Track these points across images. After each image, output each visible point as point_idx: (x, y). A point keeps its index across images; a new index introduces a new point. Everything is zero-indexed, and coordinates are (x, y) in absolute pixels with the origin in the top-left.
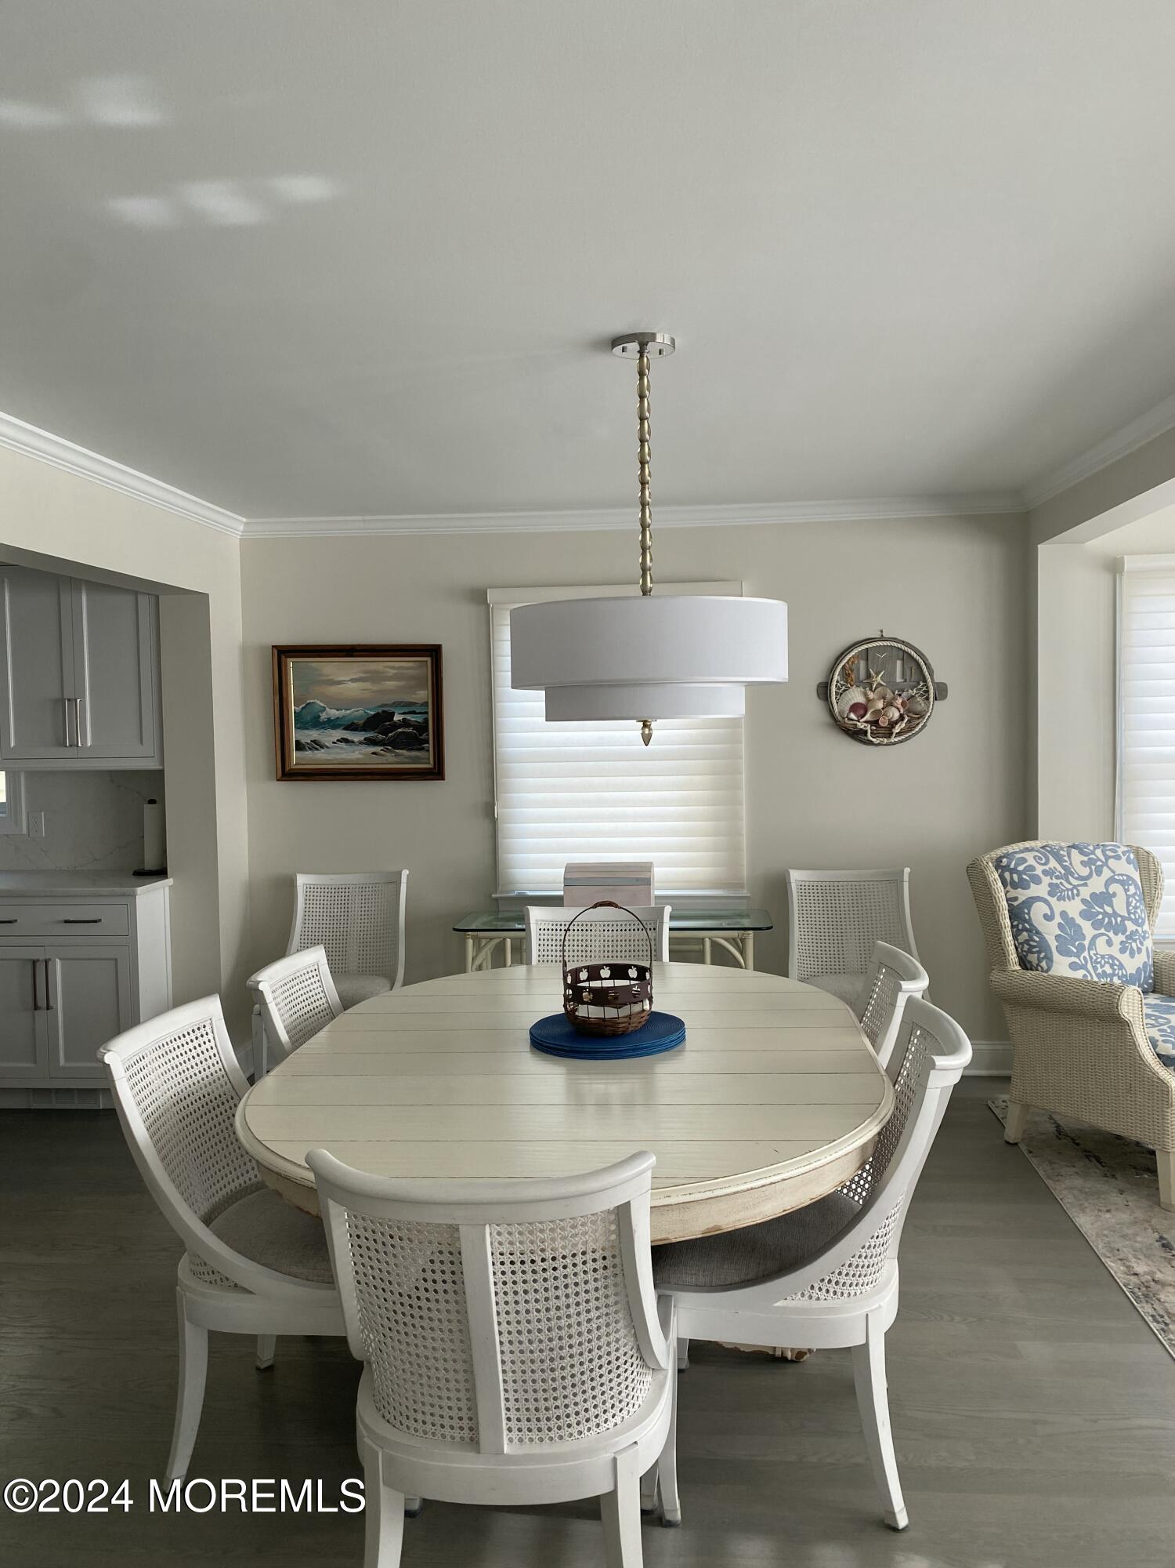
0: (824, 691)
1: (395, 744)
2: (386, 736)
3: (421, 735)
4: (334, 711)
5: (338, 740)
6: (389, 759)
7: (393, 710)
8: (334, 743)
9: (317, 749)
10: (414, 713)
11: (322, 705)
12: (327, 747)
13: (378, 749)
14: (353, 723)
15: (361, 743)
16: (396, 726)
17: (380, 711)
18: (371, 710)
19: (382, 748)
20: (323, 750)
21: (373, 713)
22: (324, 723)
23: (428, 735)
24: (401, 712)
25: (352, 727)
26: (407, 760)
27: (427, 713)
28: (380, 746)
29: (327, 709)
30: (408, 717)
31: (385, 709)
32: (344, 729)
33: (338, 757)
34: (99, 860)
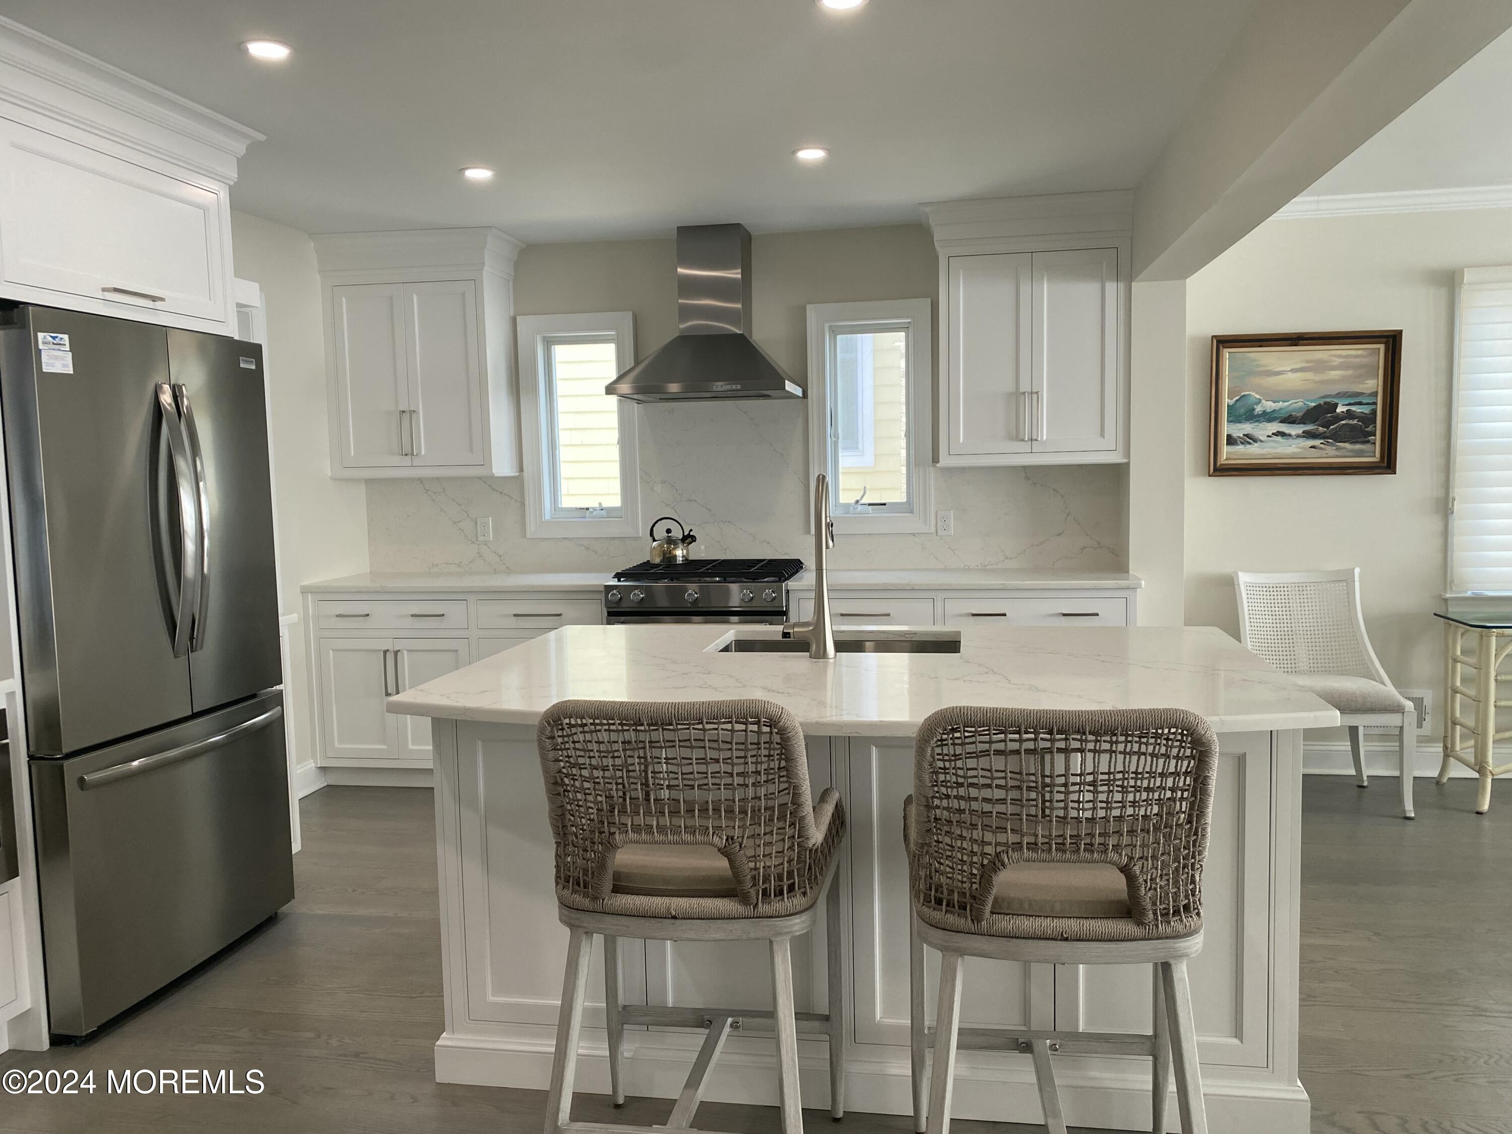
1: (1337, 437)
2: (1328, 428)
3: (1366, 428)
4: (1270, 403)
5: (1273, 434)
6: (1330, 454)
7: (1336, 401)
8: (1268, 436)
9: (1250, 443)
10: (1360, 403)
11: (1258, 396)
12: (1261, 441)
13: (1317, 442)
14: (1291, 415)
15: (1298, 436)
16: (1338, 418)
17: (1322, 403)
18: (1312, 401)
19: (1322, 441)
20: (1256, 445)
21: (1313, 404)
22: (1258, 416)
23: (1375, 427)
24: (1347, 403)
25: (1290, 420)
26: (1350, 454)
27: (1375, 404)
28: (1321, 439)
29: (1263, 401)
30: (1353, 408)
31: (1328, 400)
32: (1281, 422)
33: (1273, 451)
34: (1011, 558)
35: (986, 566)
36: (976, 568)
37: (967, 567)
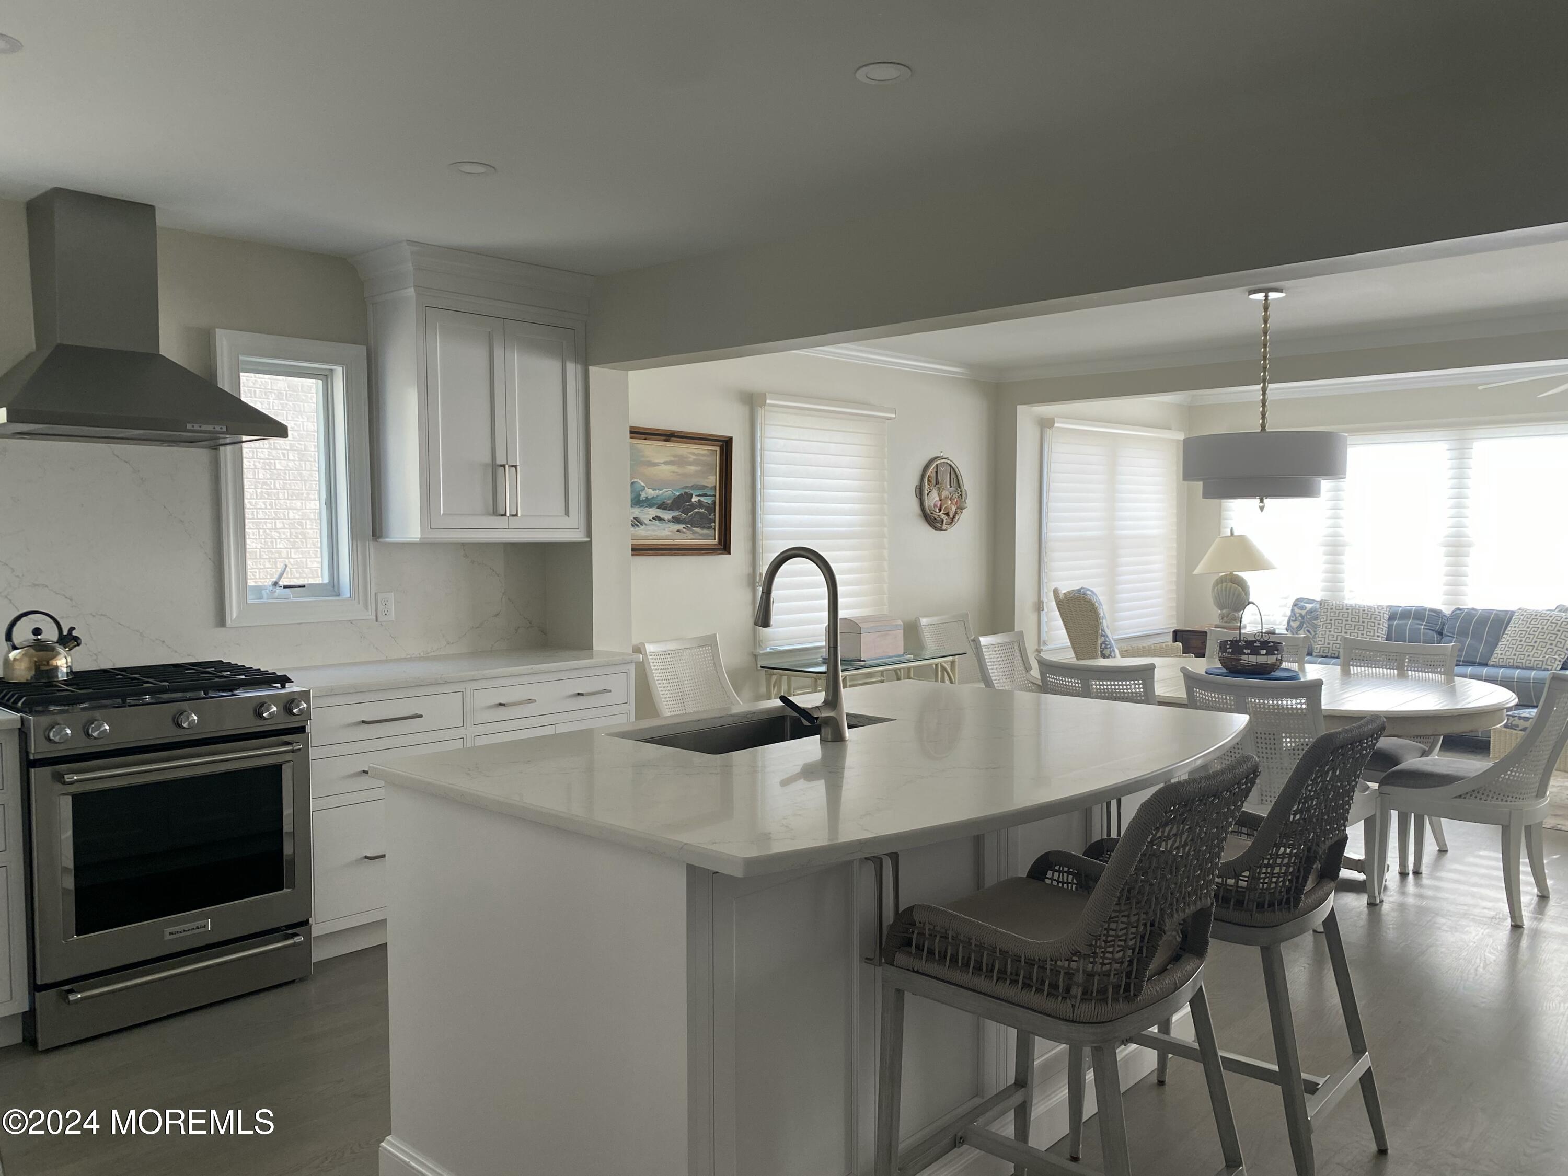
0: (920, 493)
1: (693, 523)
2: (687, 515)
3: (710, 515)
4: (650, 491)
5: (653, 518)
6: (689, 538)
7: (692, 492)
8: (650, 520)
9: (637, 526)
10: (705, 495)
11: (642, 484)
12: (646, 525)
13: (681, 527)
14: (664, 502)
15: (669, 521)
16: (693, 507)
17: (683, 493)
18: (677, 491)
19: (684, 526)
20: (642, 527)
21: (678, 494)
22: (644, 501)
23: (715, 515)
24: (698, 494)
25: (662, 506)
26: (700, 538)
27: (715, 496)
28: (683, 524)
29: (646, 488)
30: (702, 499)
31: (687, 491)
32: (658, 508)
33: (653, 533)
34: (453, 643)
35: (428, 653)
36: (418, 656)
37: (409, 656)
